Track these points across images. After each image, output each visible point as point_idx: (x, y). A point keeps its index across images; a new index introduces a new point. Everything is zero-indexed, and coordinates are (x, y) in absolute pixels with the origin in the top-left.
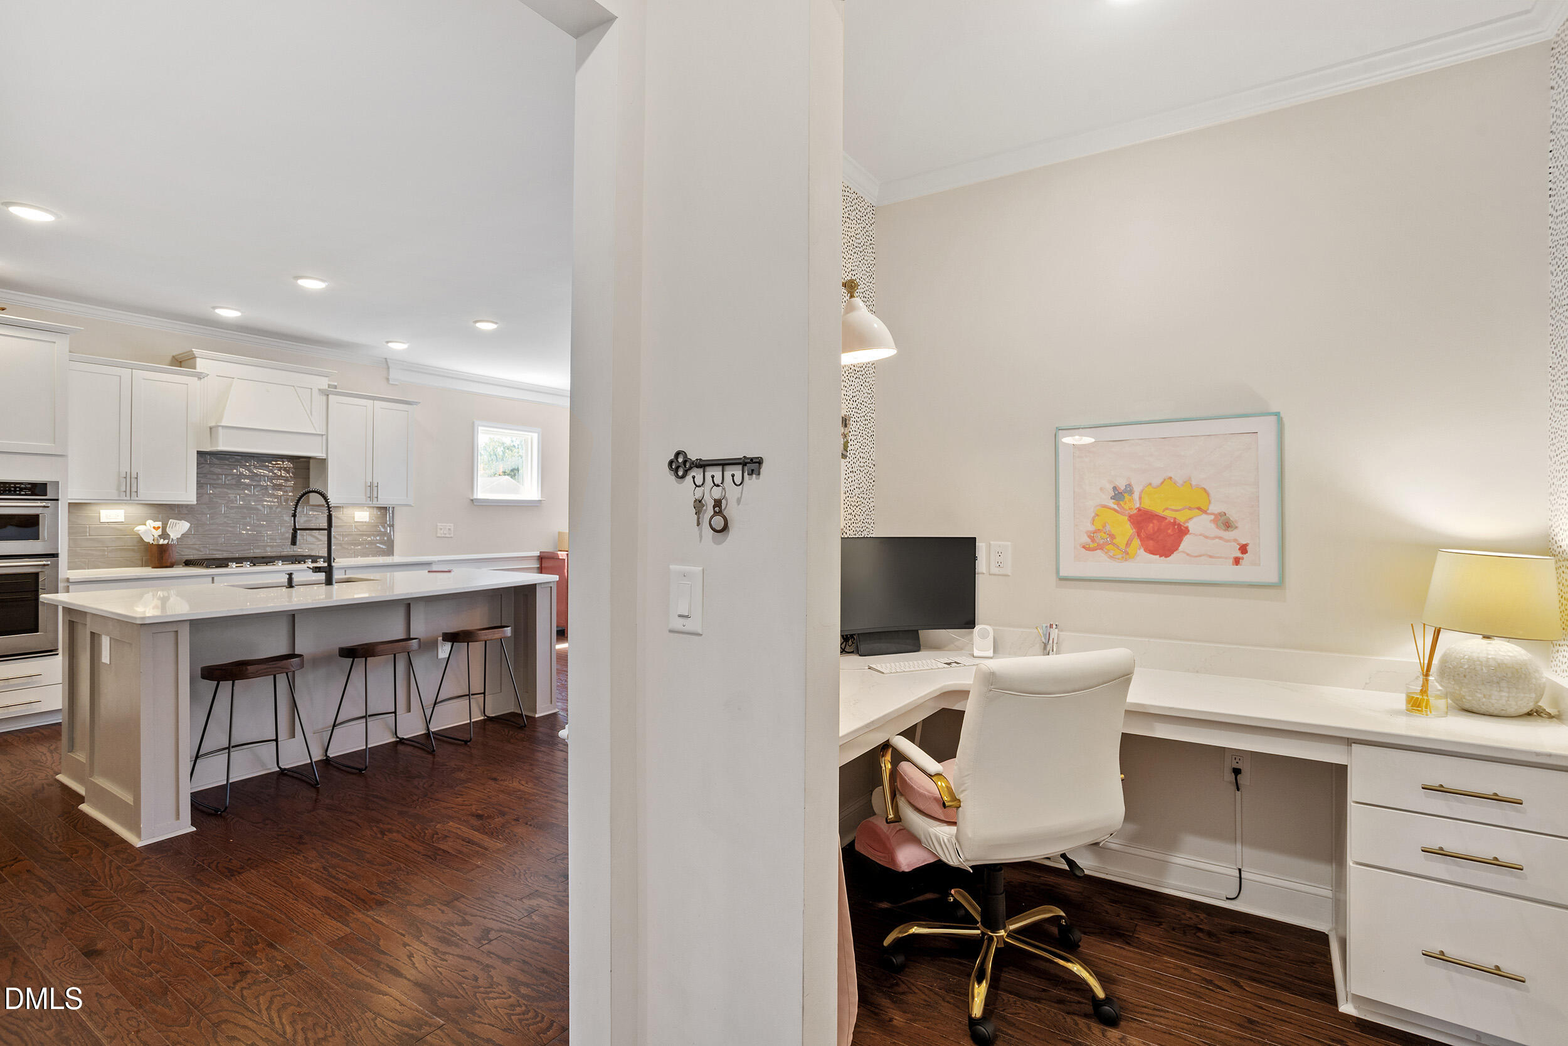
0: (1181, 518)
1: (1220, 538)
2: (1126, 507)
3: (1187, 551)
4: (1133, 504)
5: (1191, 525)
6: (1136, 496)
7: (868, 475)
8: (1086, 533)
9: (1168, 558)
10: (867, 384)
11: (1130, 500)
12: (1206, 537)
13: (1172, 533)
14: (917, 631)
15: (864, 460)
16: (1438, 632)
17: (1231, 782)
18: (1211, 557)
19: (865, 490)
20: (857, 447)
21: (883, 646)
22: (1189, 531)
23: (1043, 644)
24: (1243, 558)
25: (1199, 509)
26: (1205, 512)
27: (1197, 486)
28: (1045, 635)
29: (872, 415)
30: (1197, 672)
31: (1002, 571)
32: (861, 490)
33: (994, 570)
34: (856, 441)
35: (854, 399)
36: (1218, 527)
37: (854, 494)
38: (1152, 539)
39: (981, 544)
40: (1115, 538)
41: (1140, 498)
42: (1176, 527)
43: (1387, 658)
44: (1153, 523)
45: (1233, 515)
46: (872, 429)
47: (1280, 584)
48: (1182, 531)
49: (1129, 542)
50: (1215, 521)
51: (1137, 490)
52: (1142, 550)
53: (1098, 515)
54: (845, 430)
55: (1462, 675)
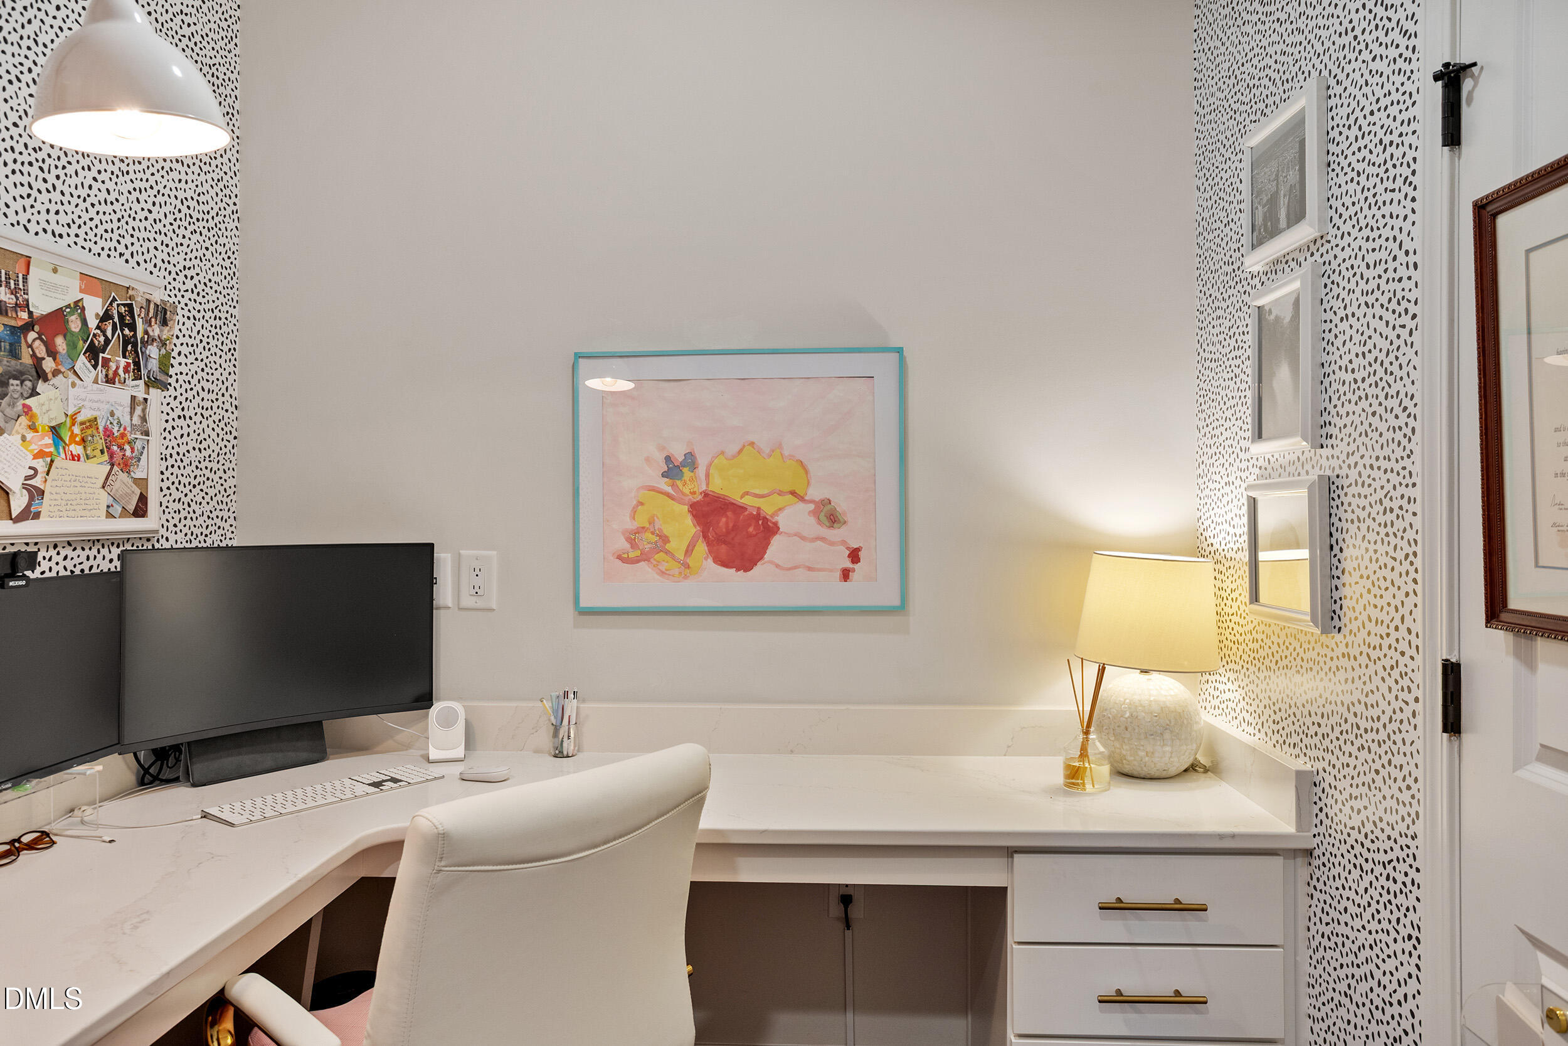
0: (767, 508)
1: (823, 539)
2: (686, 491)
3: (777, 561)
4: (693, 485)
5: (782, 520)
6: (701, 471)
7: (222, 424)
8: (623, 533)
9: (749, 573)
10: (220, 249)
11: (691, 480)
12: (803, 538)
13: (754, 533)
14: (320, 723)
15: (213, 396)
16: (1102, 671)
17: (838, 919)
18: (810, 569)
19: (214, 455)
20: (194, 368)
21: (246, 759)
22: (779, 528)
23: (553, 727)
24: (854, 570)
25: (793, 493)
26: (801, 499)
27: (791, 457)
28: (555, 712)
29: (231, 310)
30: (792, 752)
31: (481, 603)
32: (205, 453)
33: (468, 601)
34: (191, 358)
35: (189, 273)
36: (820, 522)
37: (186, 461)
38: (725, 542)
39: (442, 555)
40: (669, 541)
41: (707, 476)
42: (760, 522)
43: (1037, 708)
44: (727, 517)
45: (841, 504)
46: (232, 337)
47: (901, 609)
48: (768, 529)
49: (690, 548)
50: (815, 513)
51: (702, 462)
52: (710, 560)
53: (642, 504)
54: (161, 331)
55: (1123, 727)
